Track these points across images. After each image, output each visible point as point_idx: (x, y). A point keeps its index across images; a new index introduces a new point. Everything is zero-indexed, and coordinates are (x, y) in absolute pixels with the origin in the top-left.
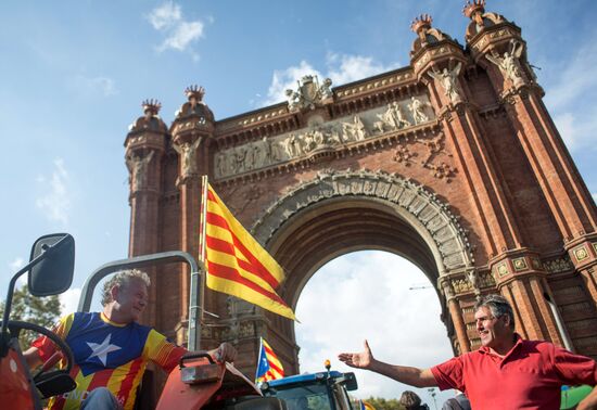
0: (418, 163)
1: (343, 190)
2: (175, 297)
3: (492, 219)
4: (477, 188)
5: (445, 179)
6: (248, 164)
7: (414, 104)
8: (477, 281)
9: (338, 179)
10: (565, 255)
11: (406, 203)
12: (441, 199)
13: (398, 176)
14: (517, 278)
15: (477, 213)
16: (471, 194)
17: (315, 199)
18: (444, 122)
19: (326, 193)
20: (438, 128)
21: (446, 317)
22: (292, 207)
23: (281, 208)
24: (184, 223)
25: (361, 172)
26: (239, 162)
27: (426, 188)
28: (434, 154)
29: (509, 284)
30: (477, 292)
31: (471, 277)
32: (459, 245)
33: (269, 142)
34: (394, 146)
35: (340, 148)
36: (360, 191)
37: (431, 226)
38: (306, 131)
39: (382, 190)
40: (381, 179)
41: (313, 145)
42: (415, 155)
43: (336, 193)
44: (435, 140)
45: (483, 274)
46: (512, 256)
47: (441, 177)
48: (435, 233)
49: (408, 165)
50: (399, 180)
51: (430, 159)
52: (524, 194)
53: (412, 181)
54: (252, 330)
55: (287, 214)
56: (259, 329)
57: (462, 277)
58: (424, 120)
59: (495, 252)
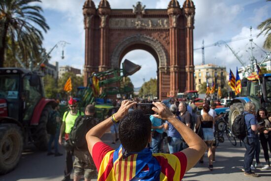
0: (162, 38)
1: (143, 40)
3: (173, 58)
6: (119, 25)
7: (165, 21)
10: (185, 68)
11: (157, 48)
12: (164, 49)
14: (174, 72)
18: (170, 29)
20: (169, 30)
21: (158, 72)
22: (129, 41)
23: (127, 41)
26: (117, 24)
27: (162, 45)
28: (166, 37)
29: (172, 72)
30: (166, 72)
31: (166, 69)
32: (165, 60)
33: (126, 20)
34: (157, 32)
35: (144, 28)
36: (147, 42)
37: (161, 55)
38: (136, 19)
39: (152, 43)
40: (152, 40)
41: (138, 25)
42: (162, 36)
43: (141, 40)
44: (167, 33)
45: (168, 68)
46: (175, 67)
47: (166, 43)
48: (161, 57)
49: (159, 38)
51: (165, 38)
52: (182, 52)
53: (160, 42)
57: (164, 68)
58: (166, 26)
59: (172, 65)
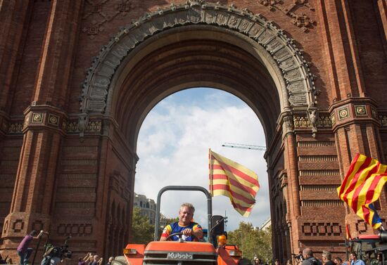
0: (282, 10)
1: (209, 19)
2: (30, 86)
3: (342, 69)
4: (333, 39)
5: (303, 28)
8: (316, 120)
9: (207, 9)
11: (265, 42)
12: (297, 44)
13: (262, 17)
14: (356, 122)
15: (329, 61)
16: (326, 44)
17: (182, 22)
19: (193, 19)
22: (159, 25)
23: (148, 24)
24: (52, 17)
25: (230, 6)
27: (285, 32)
28: (298, 5)
29: (346, 127)
30: (314, 130)
31: (312, 116)
32: (306, 87)
36: (225, 23)
37: (283, 66)
39: (245, 26)
40: (246, 17)
42: (281, 3)
43: (202, 20)
45: (323, 115)
46: (355, 102)
47: (300, 26)
48: (286, 73)
49: (272, 10)
50: (262, 21)
51: (294, 9)
52: (370, 55)
53: (274, 24)
54: (99, 127)
55: (153, 30)
56: (106, 128)
57: (303, 115)
59: (339, 98)
